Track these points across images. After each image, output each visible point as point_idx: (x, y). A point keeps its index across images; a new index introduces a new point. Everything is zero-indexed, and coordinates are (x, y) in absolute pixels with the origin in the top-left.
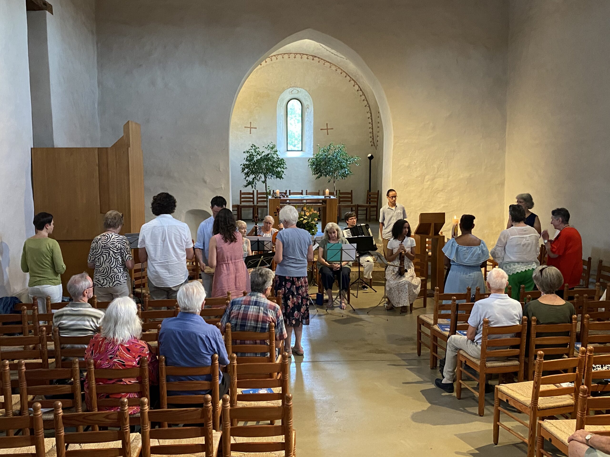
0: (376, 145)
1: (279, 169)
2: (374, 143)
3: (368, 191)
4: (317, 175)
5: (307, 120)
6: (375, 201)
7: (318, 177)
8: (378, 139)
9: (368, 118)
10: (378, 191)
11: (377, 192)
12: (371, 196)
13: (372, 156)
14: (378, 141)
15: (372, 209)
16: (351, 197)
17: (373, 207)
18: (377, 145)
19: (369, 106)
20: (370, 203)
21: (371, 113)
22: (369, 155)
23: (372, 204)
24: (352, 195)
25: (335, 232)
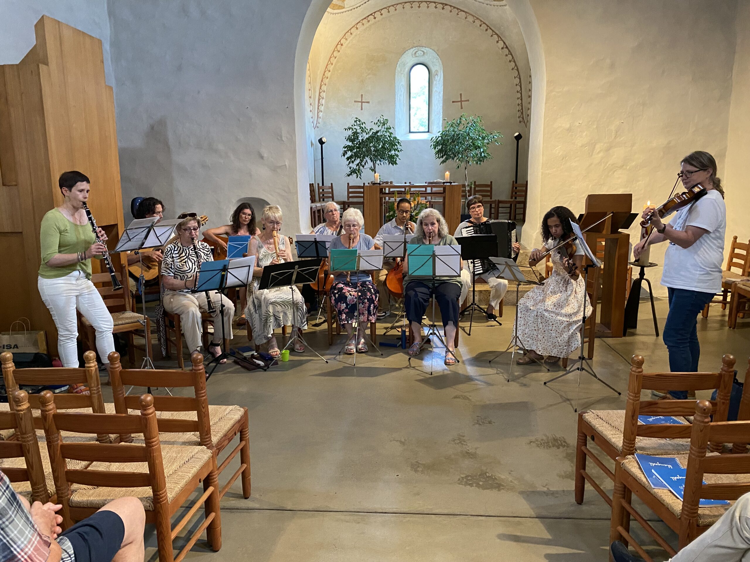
0: (526, 121)
1: (393, 152)
2: (523, 118)
3: (513, 182)
4: (442, 159)
5: (436, 91)
6: (522, 196)
7: (443, 162)
8: (529, 112)
9: (516, 85)
11: (525, 183)
12: (518, 188)
13: (520, 134)
14: (528, 116)
15: (518, 206)
16: (491, 191)
17: (519, 202)
18: (528, 121)
19: (518, 70)
20: (516, 198)
21: (520, 79)
22: (517, 134)
23: (518, 199)
24: (491, 188)
25: (434, 224)
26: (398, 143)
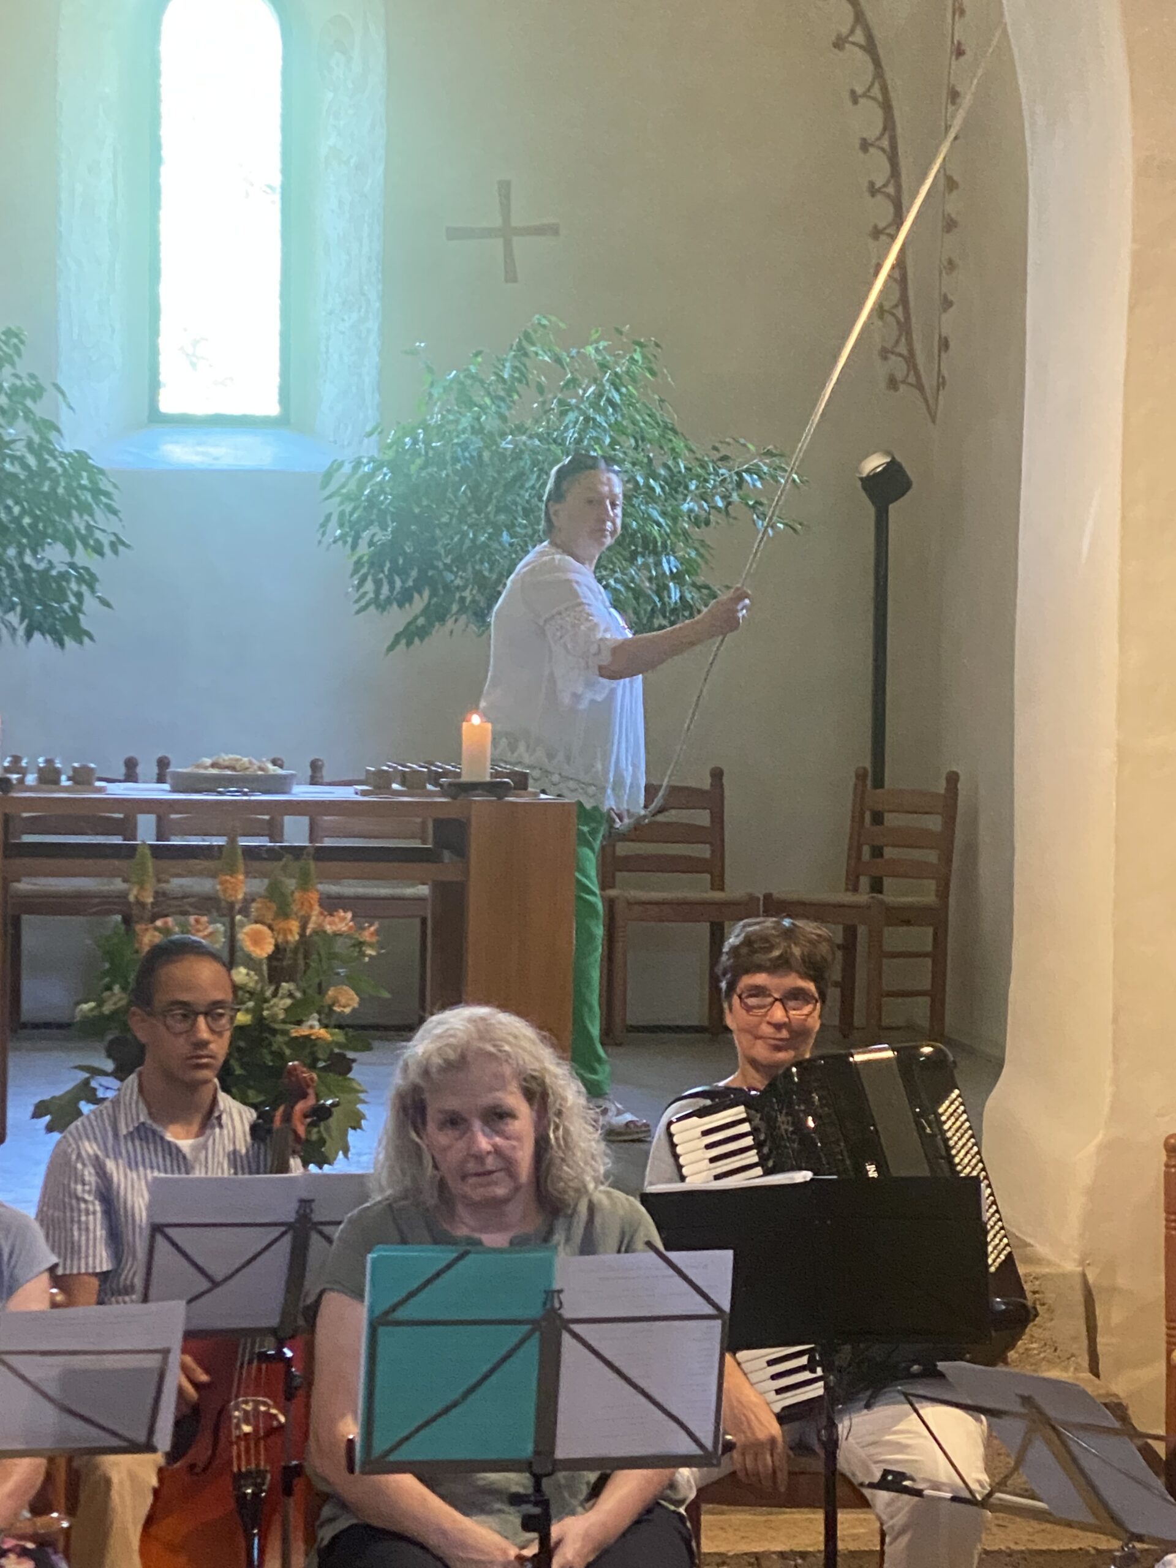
0: (929, 382)
1: (55, 554)
2: (910, 359)
3: (861, 776)
4: (398, 618)
6: (918, 871)
7: (412, 634)
8: (948, 322)
9: (865, 145)
10: (953, 779)
11: (941, 787)
12: (891, 820)
13: (893, 469)
14: (945, 344)
15: (896, 937)
16: (715, 835)
17: (904, 917)
18: (942, 383)
19: (870, 47)
20: (877, 886)
21: (887, 107)
22: (875, 463)
23: (896, 893)
24: (718, 818)
25: (510, 1115)
26: (97, 492)
